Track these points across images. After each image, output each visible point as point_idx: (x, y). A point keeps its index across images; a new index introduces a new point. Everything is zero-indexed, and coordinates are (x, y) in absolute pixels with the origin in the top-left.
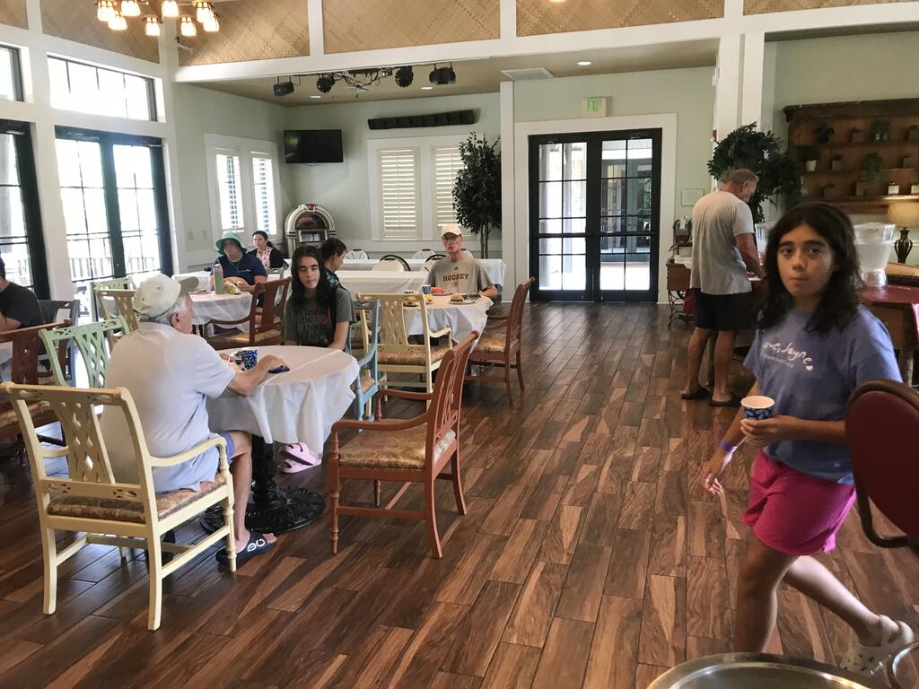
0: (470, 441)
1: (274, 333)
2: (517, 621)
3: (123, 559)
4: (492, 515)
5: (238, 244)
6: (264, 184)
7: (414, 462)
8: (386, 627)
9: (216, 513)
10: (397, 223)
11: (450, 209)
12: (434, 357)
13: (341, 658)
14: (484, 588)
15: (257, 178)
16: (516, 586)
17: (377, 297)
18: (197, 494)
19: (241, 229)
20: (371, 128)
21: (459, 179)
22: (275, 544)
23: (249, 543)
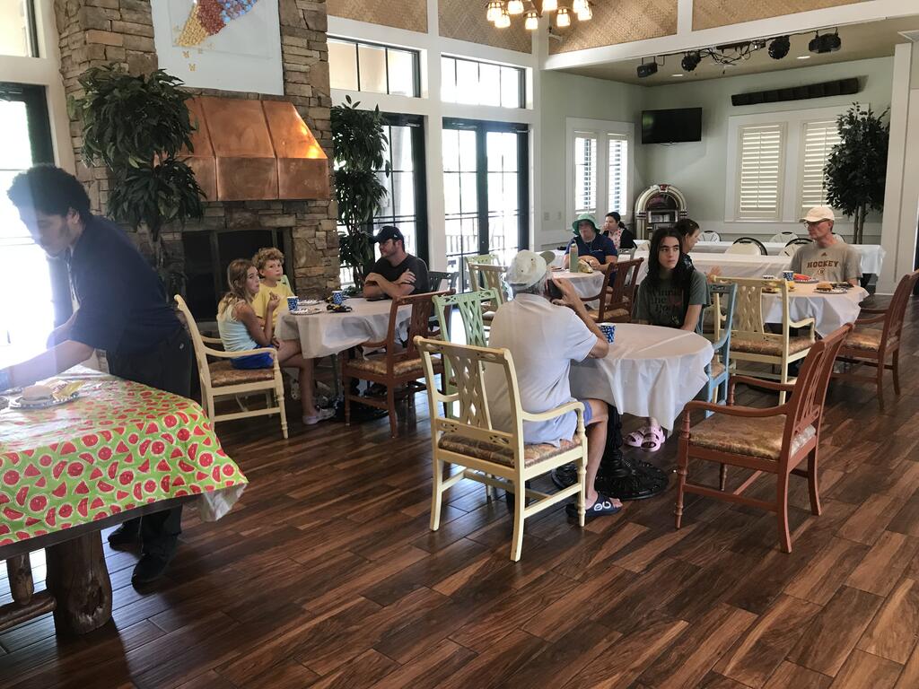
0: (828, 442)
1: (622, 312)
2: (876, 632)
3: (489, 497)
4: (850, 522)
5: (593, 225)
6: (619, 165)
7: (768, 452)
8: (729, 606)
9: (566, 471)
10: (754, 204)
11: (819, 188)
12: (792, 348)
13: (682, 624)
14: (840, 592)
15: (612, 160)
16: (877, 598)
17: (734, 281)
18: (557, 450)
19: (594, 210)
20: (734, 104)
21: (834, 155)
22: (620, 508)
23: (595, 504)
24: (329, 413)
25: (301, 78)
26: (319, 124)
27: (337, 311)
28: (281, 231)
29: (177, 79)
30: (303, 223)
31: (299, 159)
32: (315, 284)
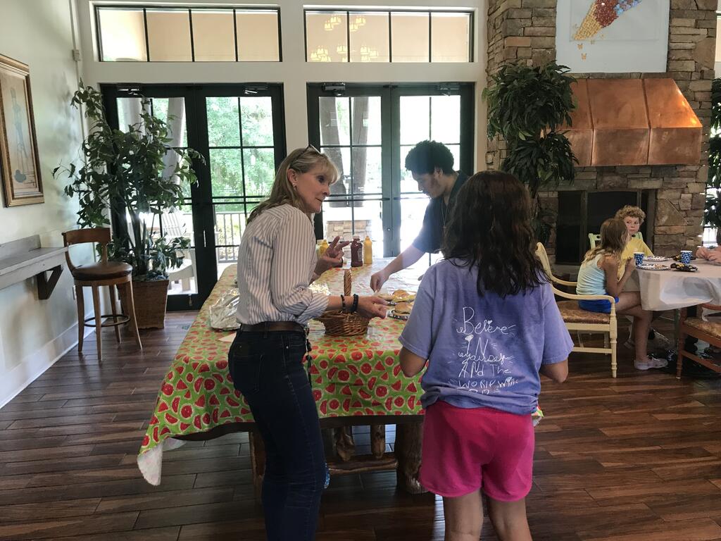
24: (660, 363)
25: (687, 55)
26: (698, 96)
27: (680, 270)
28: (646, 193)
29: (566, 67)
30: (669, 186)
31: (672, 129)
32: (674, 241)
